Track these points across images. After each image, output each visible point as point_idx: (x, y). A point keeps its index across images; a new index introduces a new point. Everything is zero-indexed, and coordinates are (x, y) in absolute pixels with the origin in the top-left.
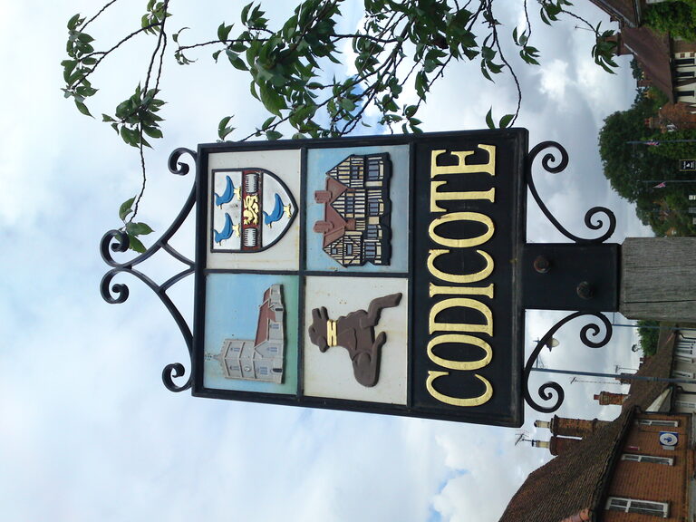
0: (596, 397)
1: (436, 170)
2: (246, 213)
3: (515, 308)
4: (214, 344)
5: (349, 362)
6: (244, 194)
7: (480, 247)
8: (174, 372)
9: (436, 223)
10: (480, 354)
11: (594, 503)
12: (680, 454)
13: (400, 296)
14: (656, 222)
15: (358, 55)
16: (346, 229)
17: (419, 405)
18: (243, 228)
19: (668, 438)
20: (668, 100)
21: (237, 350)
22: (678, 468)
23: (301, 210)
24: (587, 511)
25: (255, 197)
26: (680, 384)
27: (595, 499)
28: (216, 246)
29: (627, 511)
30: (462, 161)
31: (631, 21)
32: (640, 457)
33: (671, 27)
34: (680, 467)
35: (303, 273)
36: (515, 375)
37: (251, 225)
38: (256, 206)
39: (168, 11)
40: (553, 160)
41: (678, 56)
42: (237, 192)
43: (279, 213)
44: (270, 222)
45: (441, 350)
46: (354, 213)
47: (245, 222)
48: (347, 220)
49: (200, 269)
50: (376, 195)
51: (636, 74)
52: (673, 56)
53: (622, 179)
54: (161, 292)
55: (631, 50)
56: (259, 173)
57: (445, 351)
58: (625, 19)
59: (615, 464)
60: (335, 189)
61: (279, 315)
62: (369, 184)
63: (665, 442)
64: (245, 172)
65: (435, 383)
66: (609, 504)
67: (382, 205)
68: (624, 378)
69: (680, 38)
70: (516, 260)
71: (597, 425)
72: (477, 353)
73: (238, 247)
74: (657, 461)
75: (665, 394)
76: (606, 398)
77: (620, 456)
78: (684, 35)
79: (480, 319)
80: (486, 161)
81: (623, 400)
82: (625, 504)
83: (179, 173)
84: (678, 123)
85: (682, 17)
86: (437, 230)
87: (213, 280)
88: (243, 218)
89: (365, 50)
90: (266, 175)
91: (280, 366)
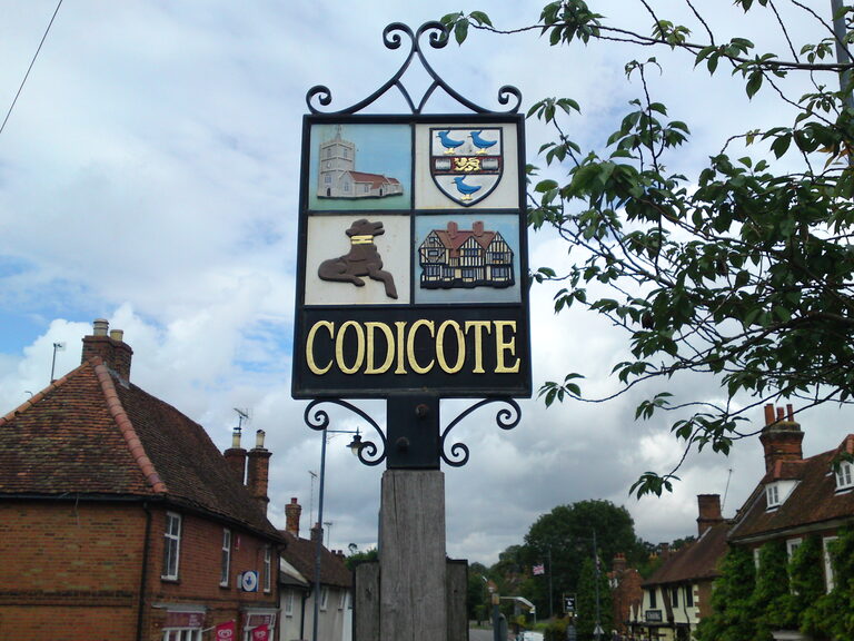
0: (294, 500)
1: (499, 325)
2: (464, 160)
3: (388, 391)
4: (350, 133)
5: (339, 256)
6: (482, 157)
7: (437, 361)
8: (324, 96)
9: (456, 326)
10: (350, 364)
11: (174, 498)
12: (233, 594)
13: (396, 298)
14: (503, 569)
15: (646, 233)
16: (450, 250)
17: (306, 315)
18: (450, 158)
19: (250, 581)
20: (645, 579)
21: (345, 155)
22: (218, 591)
23: (467, 210)
24: (165, 490)
25: (478, 168)
26: (313, 594)
27: (179, 499)
28: (435, 133)
29: (166, 535)
30: (506, 346)
31: (735, 532)
32: (228, 550)
33: (727, 577)
34: (218, 594)
35: (412, 213)
36: (334, 392)
37: (454, 165)
38: (470, 168)
39: (676, 47)
40: (507, 418)
41: (696, 588)
42: (483, 151)
43: (464, 190)
44: (457, 182)
45: (351, 331)
46: (464, 257)
47: (457, 159)
48: (459, 250)
49: (415, 119)
50: (480, 276)
51: (678, 543)
52: (696, 581)
53: (553, 527)
54: (395, 81)
55: (705, 534)
56: (499, 171)
57: (351, 335)
58: (737, 526)
59: (219, 522)
60: (484, 240)
61: (376, 193)
62: (489, 269)
63: (246, 577)
64: (500, 159)
65: (324, 328)
66: (173, 515)
67: (471, 280)
68: (317, 532)
69: (714, 588)
70: (427, 391)
71: (262, 502)
72: (350, 362)
73: (434, 154)
74: (224, 569)
75: (301, 579)
76: (293, 511)
77: (228, 527)
78: (718, 592)
79: (377, 364)
80: (506, 365)
81: (292, 532)
82: (174, 533)
83: (500, 96)
84: (620, 592)
85: (737, 590)
86: (450, 327)
87: (405, 130)
88: (460, 157)
89: (650, 240)
90: (496, 177)
91: (332, 195)
